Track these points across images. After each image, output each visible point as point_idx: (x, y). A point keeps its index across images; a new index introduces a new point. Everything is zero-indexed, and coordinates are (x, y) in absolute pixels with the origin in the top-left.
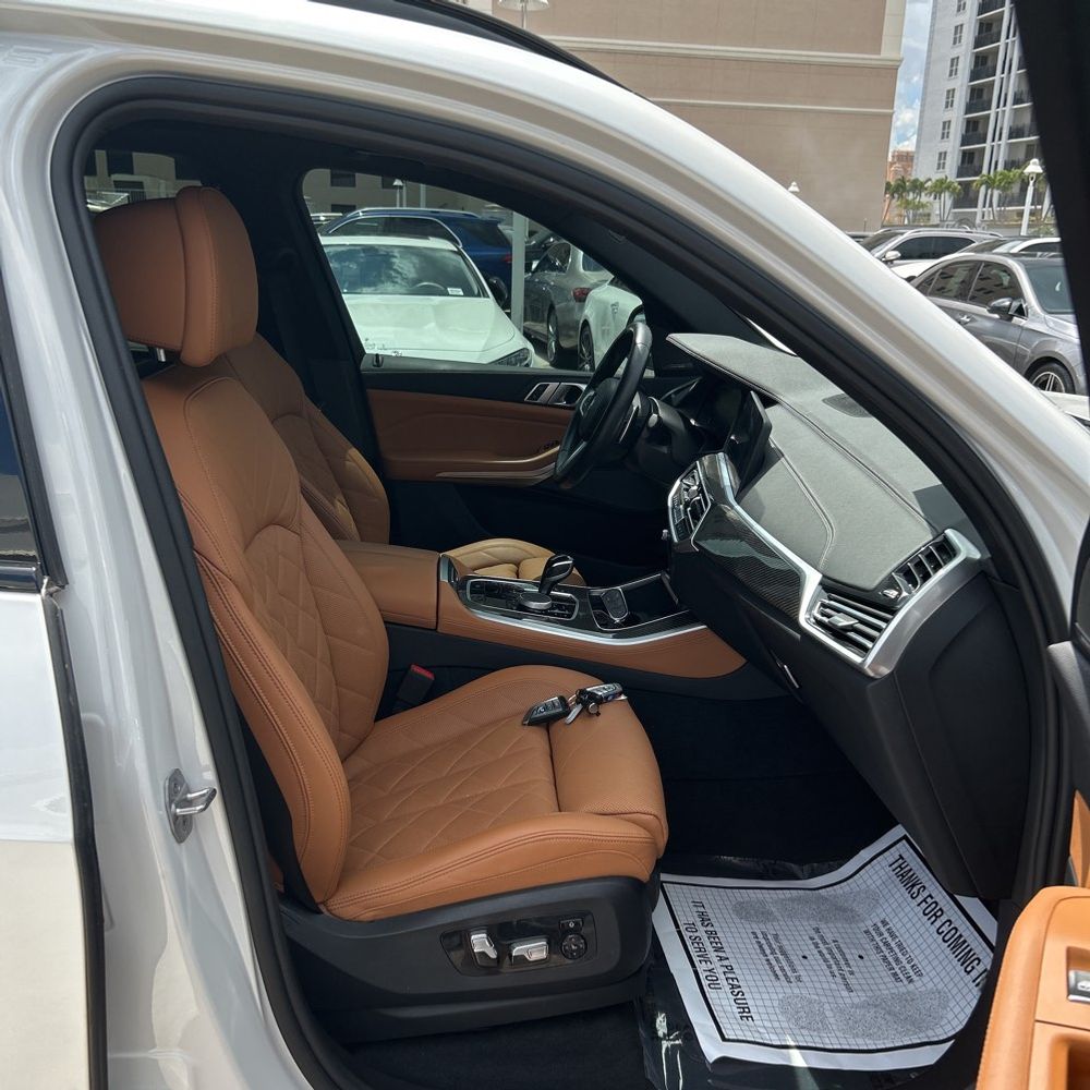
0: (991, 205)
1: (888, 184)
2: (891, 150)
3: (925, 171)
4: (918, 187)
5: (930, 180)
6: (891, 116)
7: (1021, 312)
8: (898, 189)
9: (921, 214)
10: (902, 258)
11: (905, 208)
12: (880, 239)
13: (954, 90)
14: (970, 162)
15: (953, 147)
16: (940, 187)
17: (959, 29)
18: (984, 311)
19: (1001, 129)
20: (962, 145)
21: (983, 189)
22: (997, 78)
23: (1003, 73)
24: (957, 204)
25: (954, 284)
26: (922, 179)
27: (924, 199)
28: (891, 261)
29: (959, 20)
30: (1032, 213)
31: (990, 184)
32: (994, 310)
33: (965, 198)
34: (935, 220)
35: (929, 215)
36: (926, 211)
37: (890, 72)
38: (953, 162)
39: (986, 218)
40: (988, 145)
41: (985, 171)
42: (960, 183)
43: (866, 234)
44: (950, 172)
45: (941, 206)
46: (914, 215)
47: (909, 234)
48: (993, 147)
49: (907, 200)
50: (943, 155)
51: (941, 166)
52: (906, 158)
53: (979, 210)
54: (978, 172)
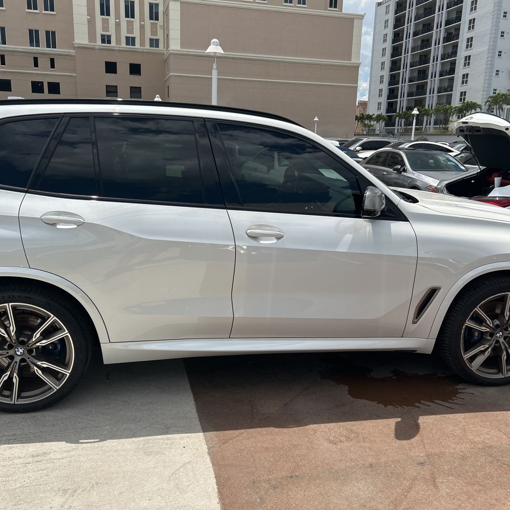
0: (401, 126)
1: (356, 116)
2: (358, 100)
3: (372, 111)
4: (370, 117)
5: (374, 115)
6: (357, 87)
7: (405, 171)
8: (361, 118)
9: (371, 130)
10: (363, 150)
11: (364, 127)
12: (353, 142)
13: (383, 76)
14: (391, 107)
15: (384, 100)
16: (379, 118)
17: (384, 50)
18: (391, 170)
19: (404, 93)
20: (388, 100)
21: (397, 118)
22: (401, 71)
23: (404, 69)
24: (386, 125)
25: (381, 160)
26: (371, 114)
27: (372, 123)
28: (358, 151)
29: (384, 46)
30: (416, 129)
31: (400, 117)
32: (395, 170)
33: (390, 122)
34: (377, 132)
35: (375, 130)
36: (374, 128)
37: (356, 68)
38: (384, 107)
39: (399, 131)
40: (399, 100)
41: (398, 111)
42: (388, 116)
43: (347, 140)
44: (383, 111)
45: (379, 126)
46: (369, 130)
47: (365, 140)
48: (401, 100)
49: (364, 123)
50: (380, 104)
51: (379, 108)
52: (364, 104)
53: (396, 127)
54: (395, 111)
